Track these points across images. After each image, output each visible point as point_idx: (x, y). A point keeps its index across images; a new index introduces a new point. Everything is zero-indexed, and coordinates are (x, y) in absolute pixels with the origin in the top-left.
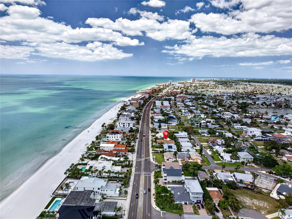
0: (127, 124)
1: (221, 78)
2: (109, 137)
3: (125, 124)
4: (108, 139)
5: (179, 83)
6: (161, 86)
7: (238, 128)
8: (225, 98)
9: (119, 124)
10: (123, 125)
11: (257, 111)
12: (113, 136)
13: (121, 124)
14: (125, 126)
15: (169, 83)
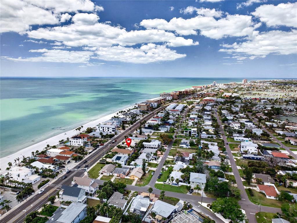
0: (107, 128)
1: (284, 79)
2: (72, 142)
3: (105, 128)
4: (70, 144)
5: (224, 85)
6: (199, 88)
7: (238, 140)
8: (263, 102)
9: (99, 127)
10: (102, 129)
11: (287, 119)
12: (76, 140)
13: (100, 127)
14: (105, 131)
15: (212, 84)
